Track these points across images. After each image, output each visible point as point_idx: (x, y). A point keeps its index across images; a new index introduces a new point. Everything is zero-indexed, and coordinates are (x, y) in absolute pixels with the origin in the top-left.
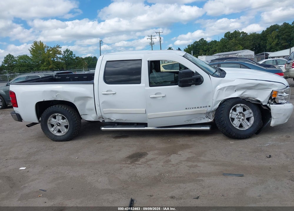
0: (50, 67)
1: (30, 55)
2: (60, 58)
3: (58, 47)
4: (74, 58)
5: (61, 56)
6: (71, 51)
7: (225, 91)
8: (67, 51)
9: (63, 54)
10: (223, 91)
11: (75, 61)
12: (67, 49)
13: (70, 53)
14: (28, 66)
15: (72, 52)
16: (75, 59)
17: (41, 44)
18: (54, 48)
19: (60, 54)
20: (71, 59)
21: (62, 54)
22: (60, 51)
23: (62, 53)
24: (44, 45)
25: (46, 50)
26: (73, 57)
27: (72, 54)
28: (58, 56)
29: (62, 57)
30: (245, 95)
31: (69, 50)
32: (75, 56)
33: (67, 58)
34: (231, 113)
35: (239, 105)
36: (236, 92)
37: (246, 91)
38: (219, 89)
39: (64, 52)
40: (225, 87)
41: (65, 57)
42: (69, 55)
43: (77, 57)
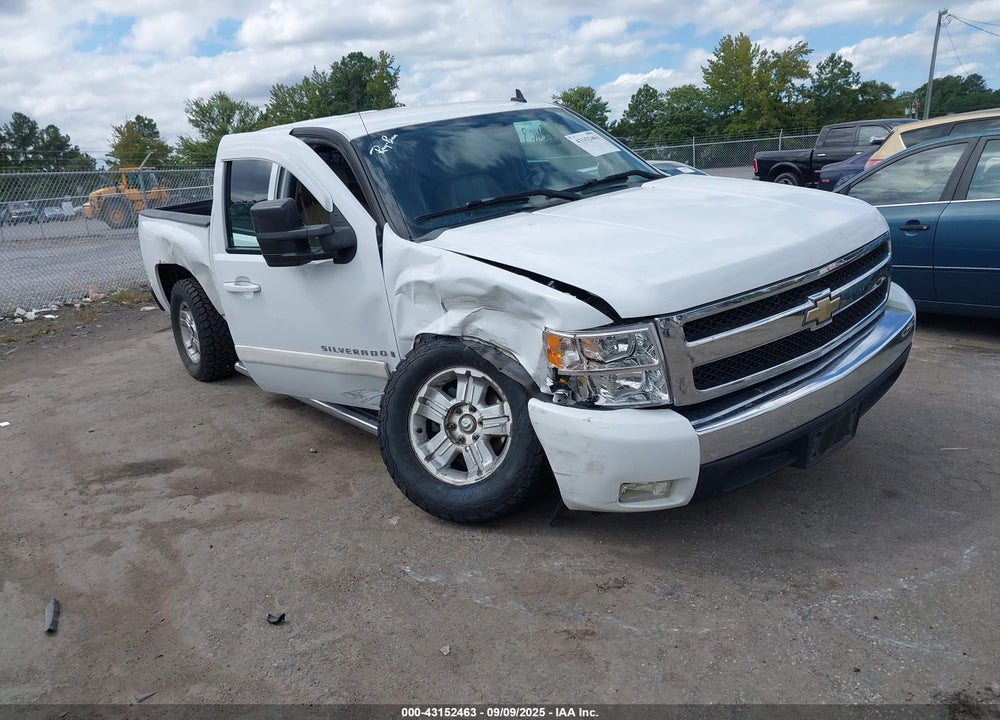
0: (759, 124)
1: (700, 84)
2: (802, 90)
3: (803, 47)
4: (855, 87)
5: (808, 83)
6: (846, 62)
7: (415, 303)
8: (833, 62)
9: (816, 77)
10: (409, 297)
11: (856, 101)
12: (833, 55)
13: (840, 69)
14: (689, 121)
15: (851, 65)
16: (856, 90)
17: (744, 43)
18: (787, 54)
19: (804, 75)
20: (844, 91)
21: (809, 75)
22: (805, 64)
23: (813, 70)
24: (753, 48)
25: (757, 65)
26: (849, 84)
27: (850, 72)
28: (797, 82)
30: (479, 330)
31: (840, 58)
32: (857, 82)
33: (825, 87)
34: (424, 401)
35: (461, 371)
36: (449, 312)
37: (479, 314)
38: (400, 291)
39: (821, 68)
40: (408, 285)
41: (820, 87)
42: (835, 77)
43: (865, 85)
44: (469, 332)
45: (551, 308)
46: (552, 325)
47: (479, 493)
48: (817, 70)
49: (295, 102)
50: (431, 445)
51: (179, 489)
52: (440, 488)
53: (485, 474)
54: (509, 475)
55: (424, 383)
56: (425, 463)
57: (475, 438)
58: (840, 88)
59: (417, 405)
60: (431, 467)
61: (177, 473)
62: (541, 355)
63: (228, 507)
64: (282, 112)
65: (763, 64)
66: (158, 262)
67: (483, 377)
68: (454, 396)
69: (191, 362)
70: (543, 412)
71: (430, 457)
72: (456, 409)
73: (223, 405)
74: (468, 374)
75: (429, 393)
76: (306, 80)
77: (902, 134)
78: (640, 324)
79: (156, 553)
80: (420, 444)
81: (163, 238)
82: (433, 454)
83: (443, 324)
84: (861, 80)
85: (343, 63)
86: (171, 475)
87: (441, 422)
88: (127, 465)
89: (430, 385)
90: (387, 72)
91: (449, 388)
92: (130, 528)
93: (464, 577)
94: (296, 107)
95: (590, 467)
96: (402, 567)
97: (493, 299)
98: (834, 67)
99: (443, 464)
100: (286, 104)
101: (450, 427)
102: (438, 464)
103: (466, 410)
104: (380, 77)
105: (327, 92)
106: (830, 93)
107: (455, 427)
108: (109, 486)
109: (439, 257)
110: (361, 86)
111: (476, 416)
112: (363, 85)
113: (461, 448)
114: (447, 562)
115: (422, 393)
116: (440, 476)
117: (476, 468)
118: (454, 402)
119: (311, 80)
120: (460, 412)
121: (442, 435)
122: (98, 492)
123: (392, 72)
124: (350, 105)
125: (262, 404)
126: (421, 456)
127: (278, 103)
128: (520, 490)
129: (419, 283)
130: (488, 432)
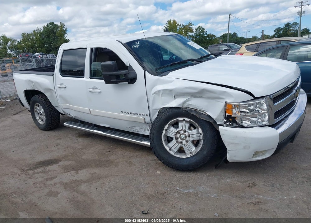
2: (192, 36)
3: (191, 24)
4: (206, 35)
7: (161, 97)
8: (199, 28)
9: (195, 32)
10: (159, 95)
11: (206, 39)
12: (199, 26)
15: (204, 29)
17: (175, 22)
18: (187, 25)
19: (192, 32)
20: (203, 37)
21: (193, 32)
22: (192, 28)
23: (194, 30)
24: (177, 24)
25: (179, 29)
26: (204, 34)
27: (204, 31)
28: (190, 34)
29: (193, 34)
30: (189, 104)
31: (201, 27)
32: (206, 34)
33: (198, 35)
34: (166, 130)
35: (181, 119)
36: (176, 99)
37: (190, 99)
38: (154, 93)
39: (196, 29)
40: (159, 91)
41: (196, 35)
42: (200, 33)
43: (208, 35)
44: (185, 105)
45: (230, 95)
46: (230, 101)
47: (194, 160)
48: (195, 30)
49: (31, 38)
50: (171, 145)
51: (67, 169)
52: (177, 159)
53: (194, 154)
54: (205, 153)
55: (167, 124)
56: (169, 151)
57: (187, 142)
58: (202, 35)
59: (164, 132)
60: (172, 153)
61: (61, 164)
62: (222, 111)
63: (92, 174)
64: (26, 42)
65: (180, 29)
66: (26, 89)
67: (190, 121)
68: (178, 127)
69: (40, 124)
70: (226, 130)
71: (170, 149)
72: (179, 132)
73: (59, 138)
74: (184, 120)
75: (168, 127)
76: (34, 31)
77: (245, 46)
78: (261, 99)
79: (76, 193)
80: (166, 145)
81: (30, 81)
82: (172, 148)
83: (175, 103)
84: (207, 33)
85: (47, 26)
86: (59, 164)
87: (174, 137)
88: (38, 162)
89: (168, 125)
90: (63, 29)
91: (176, 125)
92: (57, 185)
93: (201, 189)
94: (31, 40)
95: (245, 148)
96: (176, 188)
97: (200, 94)
98: (200, 29)
99: (176, 151)
100: (27, 39)
101: (177, 138)
102: (174, 151)
103: (182, 132)
104: (61, 31)
105: (42, 35)
106: (199, 37)
107: (178, 138)
108: (36, 171)
109: (173, 81)
110: (54, 33)
111: (186, 134)
112: (55, 33)
113: (182, 145)
114: (190, 184)
115: (166, 127)
116: (176, 155)
117: (189, 152)
118: (178, 130)
119: (36, 31)
120: (179, 133)
121: (174, 141)
122: (33, 174)
123: (65, 29)
124: (50, 40)
125: (75, 137)
126: (168, 149)
127: (24, 39)
128: (209, 158)
129: (165, 90)
130: (193, 139)
